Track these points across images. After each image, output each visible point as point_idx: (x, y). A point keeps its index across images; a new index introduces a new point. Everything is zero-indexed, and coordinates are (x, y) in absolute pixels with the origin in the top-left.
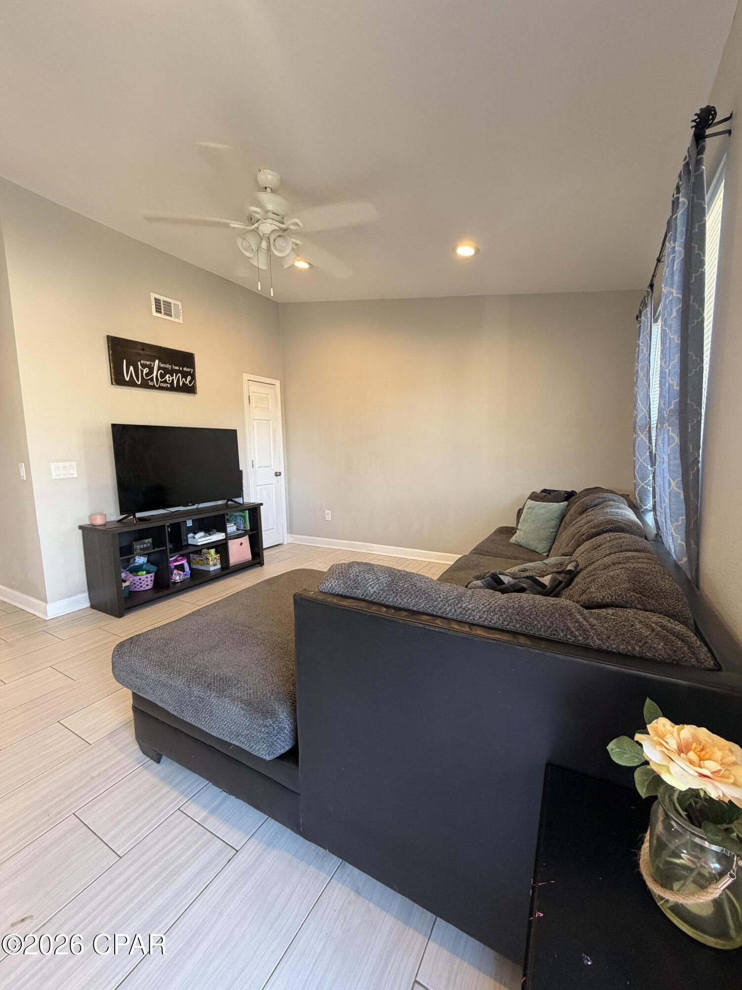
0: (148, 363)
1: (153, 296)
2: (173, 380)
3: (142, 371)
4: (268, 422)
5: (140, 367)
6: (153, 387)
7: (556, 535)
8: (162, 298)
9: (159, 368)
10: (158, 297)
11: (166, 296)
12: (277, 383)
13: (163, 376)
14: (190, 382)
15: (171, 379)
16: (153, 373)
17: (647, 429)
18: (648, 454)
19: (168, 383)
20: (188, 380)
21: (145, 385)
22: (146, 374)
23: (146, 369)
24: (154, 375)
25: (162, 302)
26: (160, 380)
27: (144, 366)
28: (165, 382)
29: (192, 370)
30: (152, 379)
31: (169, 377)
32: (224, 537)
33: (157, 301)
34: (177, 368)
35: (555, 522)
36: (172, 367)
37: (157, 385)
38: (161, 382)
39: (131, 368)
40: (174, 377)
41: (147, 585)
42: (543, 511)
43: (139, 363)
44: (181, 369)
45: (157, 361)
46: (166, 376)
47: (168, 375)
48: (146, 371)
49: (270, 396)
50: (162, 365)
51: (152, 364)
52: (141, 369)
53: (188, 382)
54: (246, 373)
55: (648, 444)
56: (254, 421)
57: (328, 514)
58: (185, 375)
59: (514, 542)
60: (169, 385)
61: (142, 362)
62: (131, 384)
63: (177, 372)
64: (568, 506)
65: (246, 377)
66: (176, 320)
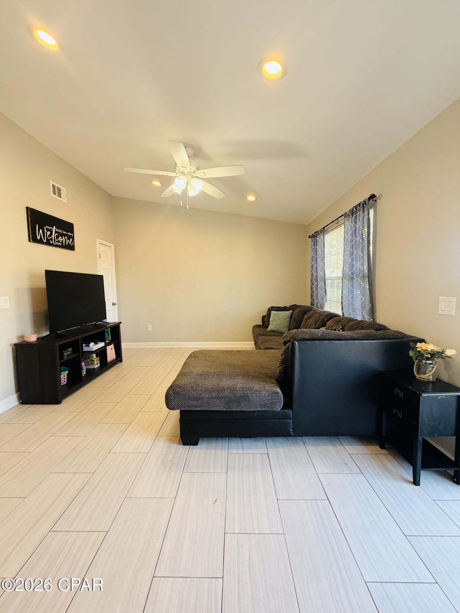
0: (50, 228)
1: (52, 183)
2: (63, 240)
3: (47, 233)
4: (108, 270)
5: (45, 230)
6: (52, 245)
7: (290, 325)
8: (56, 185)
9: (56, 232)
10: (55, 184)
11: (59, 184)
12: (113, 246)
13: (57, 237)
14: (72, 242)
15: (62, 240)
16: (52, 235)
17: (324, 281)
18: (324, 290)
19: (60, 243)
20: (71, 241)
21: (48, 243)
22: (49, 235)
23: (49, 232)
24: (53, 236)
25: (56, 188)
26: (56, 240)
27: (48, 230)
28: (59, 241)
29: (72, 235)
30: (52, 239)
31: (61, 239)
32: (104, 345)
33: (54, 186)
34: (65, 232)
35: (289, 319)
36: (62, 232)
37: (55, 243)
38: (57, 241)
39: (41, 230)
40: (63, 239)
41: (65, 381)
42: (282, 315)
43: (45, 227)
44: (67, 233)
45: (54, 227)
46: (59, 237)
47: (60, 237)
48: (49, 233)
49: (109, 254)
50: (57, 230)
51: (52, 228)
52: (46, 232)
53: (70, 243)
54: (99, 238)
55: (324, 286)
56: (102, 270)
57: (150, 327)
58: (69, 237)
59: (270, 330)
60: (61, 244)
61: (47, 227)
62: (40, 242)
63: (65, 235)
64: (293, 311)
65: (98, 241)
66: (63, 200)
